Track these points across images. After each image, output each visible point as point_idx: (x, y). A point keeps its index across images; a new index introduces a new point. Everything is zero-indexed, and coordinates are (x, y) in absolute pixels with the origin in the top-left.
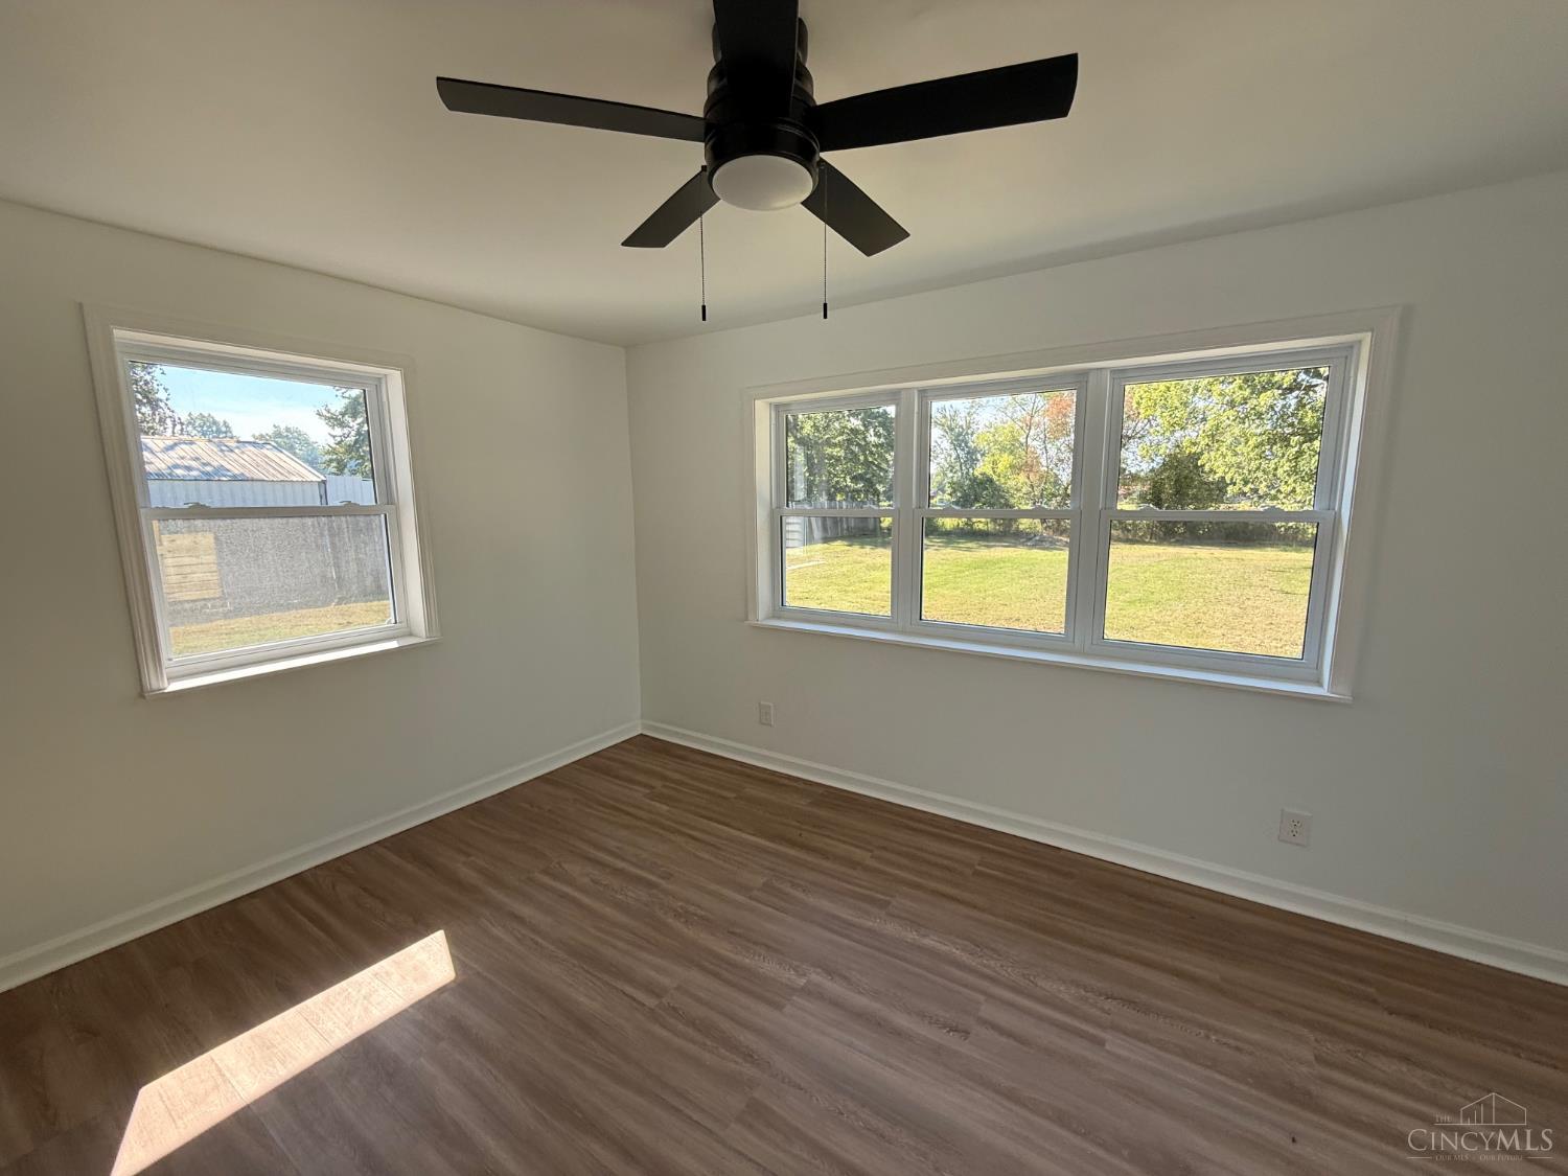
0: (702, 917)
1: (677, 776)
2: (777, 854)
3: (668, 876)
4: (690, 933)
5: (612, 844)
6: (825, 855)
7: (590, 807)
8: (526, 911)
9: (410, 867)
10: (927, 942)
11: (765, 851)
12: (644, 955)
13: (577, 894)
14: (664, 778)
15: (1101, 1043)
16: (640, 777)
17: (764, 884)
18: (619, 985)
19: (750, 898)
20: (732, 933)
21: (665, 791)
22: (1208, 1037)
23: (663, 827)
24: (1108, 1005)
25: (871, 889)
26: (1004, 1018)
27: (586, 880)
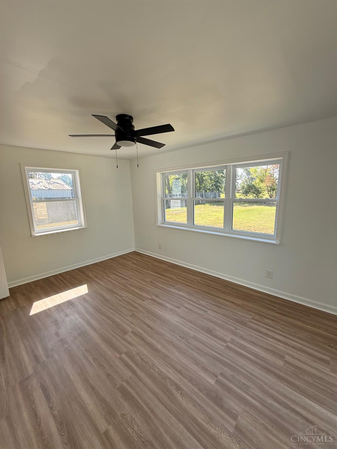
0: (135, 286)
1: (139, 260)
2: (155, 276)
3: (131, 278)
4: (131, 288)
5: (121, 272)
6: (166, 276)
7: (119, 265)
8: (101, 282)
9: (80, 273)
10: (180, 293)
11: (153, 275)
12: (121, 291)
13: (111, 280)
14: (136, 260)
15: (206, 312)
16: (131, 260)
17: (150, 281)
18: (115, 295)
19: (146, 283)
20: (140, 289)
21: (136, 263)
22: (230, 313)
23: (133, 270)
24: (212, 306)
25: (172, 283)
26: (188, 306)
27: (114, 278)
